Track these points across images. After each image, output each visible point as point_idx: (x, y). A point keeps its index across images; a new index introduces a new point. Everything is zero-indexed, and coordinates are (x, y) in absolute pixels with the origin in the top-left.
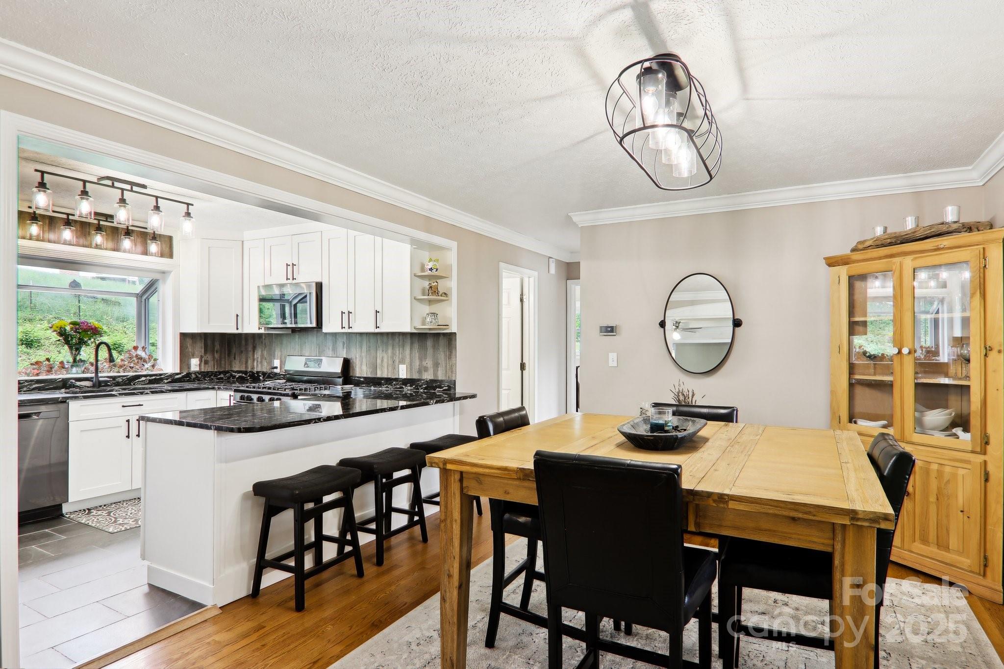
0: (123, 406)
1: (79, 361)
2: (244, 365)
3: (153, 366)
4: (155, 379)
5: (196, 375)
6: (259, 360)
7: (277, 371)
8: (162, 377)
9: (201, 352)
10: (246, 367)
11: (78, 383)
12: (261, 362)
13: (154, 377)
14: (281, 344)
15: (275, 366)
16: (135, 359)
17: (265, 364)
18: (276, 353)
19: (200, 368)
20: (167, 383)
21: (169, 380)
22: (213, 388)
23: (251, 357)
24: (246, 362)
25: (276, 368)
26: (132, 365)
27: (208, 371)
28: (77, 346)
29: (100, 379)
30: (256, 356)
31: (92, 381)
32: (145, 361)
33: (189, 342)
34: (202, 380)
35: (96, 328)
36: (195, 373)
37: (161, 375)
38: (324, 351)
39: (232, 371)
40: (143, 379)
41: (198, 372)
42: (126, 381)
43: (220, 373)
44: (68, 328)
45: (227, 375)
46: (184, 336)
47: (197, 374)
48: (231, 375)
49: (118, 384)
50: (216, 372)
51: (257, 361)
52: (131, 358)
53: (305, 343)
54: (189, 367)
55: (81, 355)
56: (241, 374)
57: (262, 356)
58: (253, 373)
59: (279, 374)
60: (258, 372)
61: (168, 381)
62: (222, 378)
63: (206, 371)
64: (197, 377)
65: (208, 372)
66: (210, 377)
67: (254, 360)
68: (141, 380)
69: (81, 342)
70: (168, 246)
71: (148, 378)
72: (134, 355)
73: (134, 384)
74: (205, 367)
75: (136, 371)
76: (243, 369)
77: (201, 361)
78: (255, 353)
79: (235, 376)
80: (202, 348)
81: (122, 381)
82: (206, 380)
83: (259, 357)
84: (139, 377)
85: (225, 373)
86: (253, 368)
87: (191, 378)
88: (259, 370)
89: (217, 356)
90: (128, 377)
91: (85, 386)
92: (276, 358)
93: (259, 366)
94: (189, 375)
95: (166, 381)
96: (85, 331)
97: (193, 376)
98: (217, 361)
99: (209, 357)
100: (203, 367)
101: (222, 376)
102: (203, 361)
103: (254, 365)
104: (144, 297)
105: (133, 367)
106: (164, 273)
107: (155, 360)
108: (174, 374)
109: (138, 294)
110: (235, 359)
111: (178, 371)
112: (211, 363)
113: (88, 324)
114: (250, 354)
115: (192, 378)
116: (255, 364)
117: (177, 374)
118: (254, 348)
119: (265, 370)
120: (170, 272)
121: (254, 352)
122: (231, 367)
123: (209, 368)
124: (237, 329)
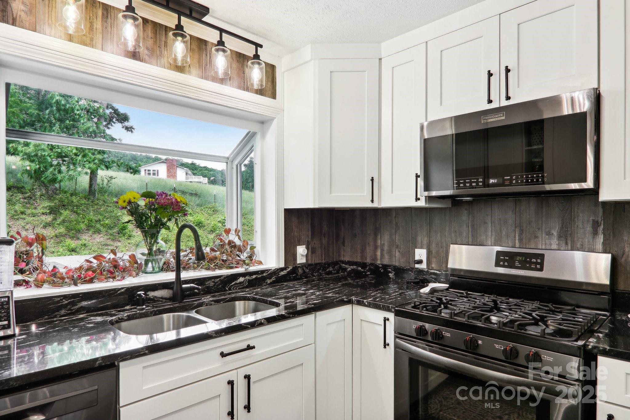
0: (223, 355)
1: (155, 252)
2: (359, 254)
3: (250, 257)
4: (256, 278)
5: (303, 269)
6: (386, 248)
7: (424, 266)
8: (265, 274)
9: (308, 236)
10: (363, 256)
11: (152, 294)
12: (390, 252)
13: (254, 277)
14: (430, 224)
15: (417, 258)
16: (227, 247)
17: (397, 254)
18: (419, 238)
19: (307, 260)
20: (271, 283)
21: (273, 279)
22: (350, 302)
23: (372, 244)
24: (363, 251)
25: (420, 262)
26: (225, 258)
27: (316, 262)
28: (154, 231)
29: (184, 286)
30: (379, 242)
31: (172, 288)
32: (240, 250)
33: (294, 221)
34: (309, 277)
35: (177, 202)
36: (303, 266)
37: (263, 272)
38: (536, 237)
39: (341, 261)
40: (241, 279)
41: (305, 266)
42: (219, 284)
43: (329, 264)
44: (142, 203)
45: (336, 267)
46: (290, 214)
47: (305, 268)
48: (340, 267)
49: (208, 291)
50: (325, 264)
51: (382, 250)
52: (222, 246)
53: (485, 223)
54: (295, 259)
55: (158, 243)
56: (355, 267)
57: (392, 243)
58: (377, 267)
59: (428, 271)
60: (385, 267)
61: (271, 281)
62: (330, 273)
63: (313, 262)
64: (304, 272)
65: (316, 264)
66: (318, 271)
67: (376, 248)
68: (238, 281)
69: (160, 225)
70: (270, 79)
71: (247, 278)
72: (227, 242)
73: (230, 289)
74: (312, 257)
75: (231, 268)
76: (359, 260)
77: (307, 248)
78: (379, 237)
79: (345, 270)
80: (308, 231)
81: (214, 285)
82: (315, 276)
83: (386, 244)
84: (235, 276)
85: (334, 264)
86: (375, 259)
87: (297, 274)
88: (386, 261)
89: (325, 241)
90: (222, 278)
91: (162, 298)
92: (419, 245)
93: (387, 257)
94: (295, 269)
95: (269, 281)
96: (164, 207)
97: (300, 271)
98: (325, 248)
99: (316, 243)
100: (310, 258)
101: (331, 269)
102: (311, 250)
103: (375, 255)
104: (236, 162)
105: (226, 261)
106: (262, 123)
107: (253, 248)
108: (278, 269)
109: (228, 158)
110: (344, 245)
111: (282, 265)
112: (319, 252)
113: (166, 196)
114: (371, 239)
115: (299, 274)
116: (379, 253)
117: (282, 269)
118: (377, 231)
119: (397, 264)
120: (271, 120)
121: (376, 235)
122: (339, 255)
123: (316, 260)
124: (372, 201)
